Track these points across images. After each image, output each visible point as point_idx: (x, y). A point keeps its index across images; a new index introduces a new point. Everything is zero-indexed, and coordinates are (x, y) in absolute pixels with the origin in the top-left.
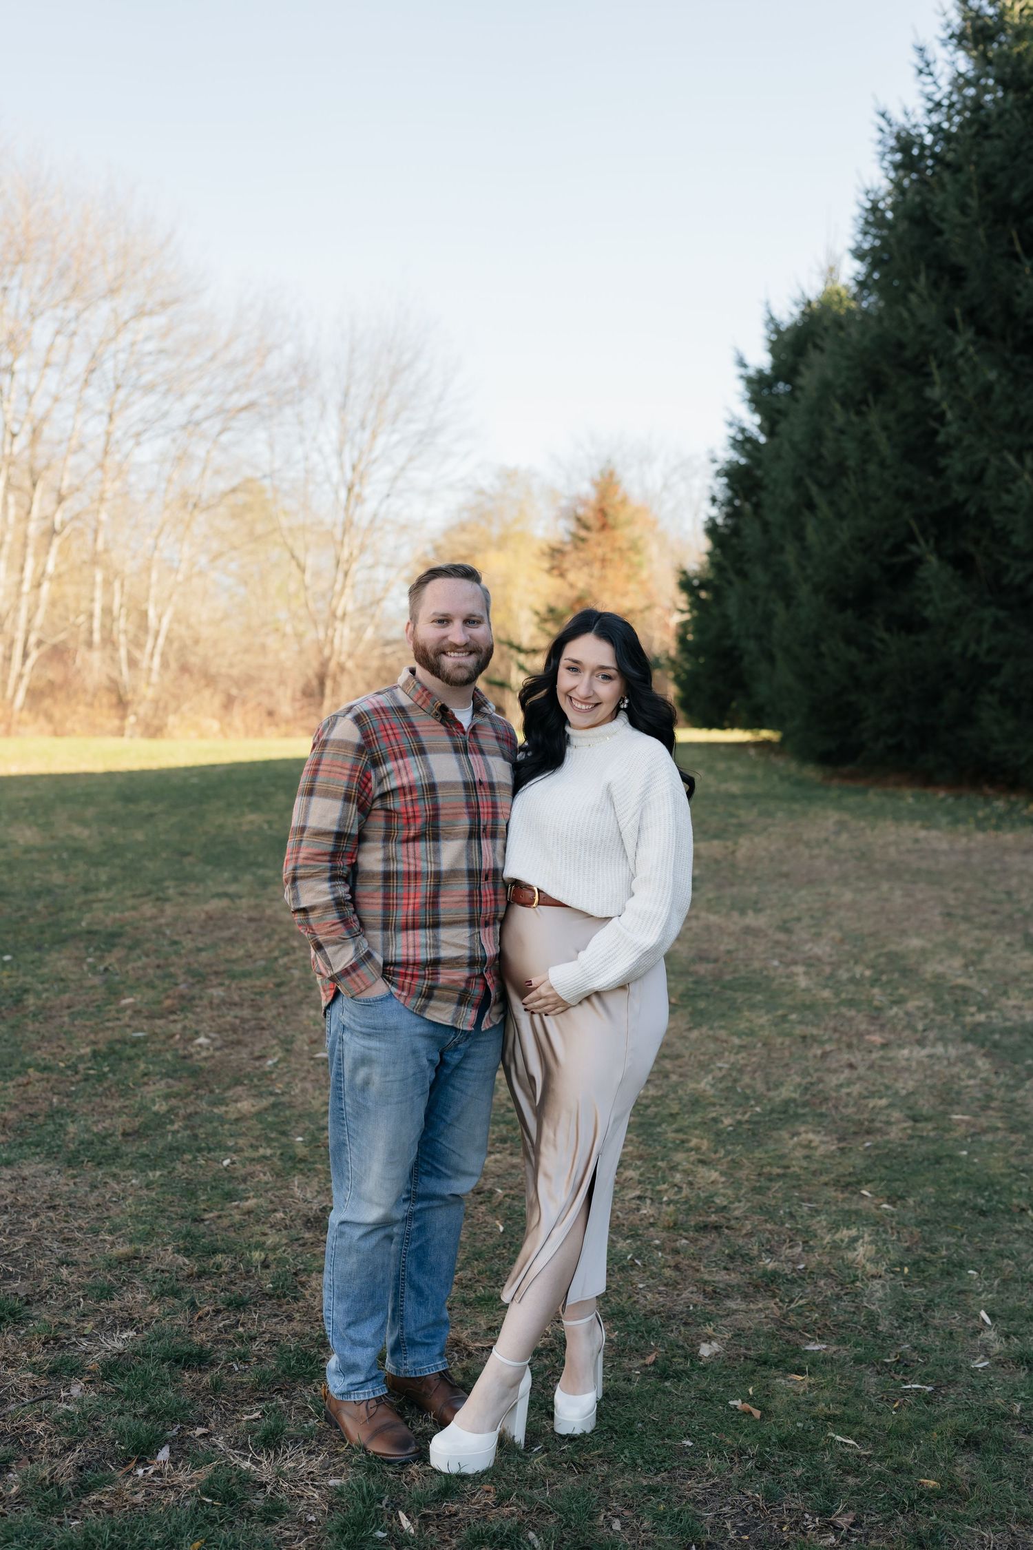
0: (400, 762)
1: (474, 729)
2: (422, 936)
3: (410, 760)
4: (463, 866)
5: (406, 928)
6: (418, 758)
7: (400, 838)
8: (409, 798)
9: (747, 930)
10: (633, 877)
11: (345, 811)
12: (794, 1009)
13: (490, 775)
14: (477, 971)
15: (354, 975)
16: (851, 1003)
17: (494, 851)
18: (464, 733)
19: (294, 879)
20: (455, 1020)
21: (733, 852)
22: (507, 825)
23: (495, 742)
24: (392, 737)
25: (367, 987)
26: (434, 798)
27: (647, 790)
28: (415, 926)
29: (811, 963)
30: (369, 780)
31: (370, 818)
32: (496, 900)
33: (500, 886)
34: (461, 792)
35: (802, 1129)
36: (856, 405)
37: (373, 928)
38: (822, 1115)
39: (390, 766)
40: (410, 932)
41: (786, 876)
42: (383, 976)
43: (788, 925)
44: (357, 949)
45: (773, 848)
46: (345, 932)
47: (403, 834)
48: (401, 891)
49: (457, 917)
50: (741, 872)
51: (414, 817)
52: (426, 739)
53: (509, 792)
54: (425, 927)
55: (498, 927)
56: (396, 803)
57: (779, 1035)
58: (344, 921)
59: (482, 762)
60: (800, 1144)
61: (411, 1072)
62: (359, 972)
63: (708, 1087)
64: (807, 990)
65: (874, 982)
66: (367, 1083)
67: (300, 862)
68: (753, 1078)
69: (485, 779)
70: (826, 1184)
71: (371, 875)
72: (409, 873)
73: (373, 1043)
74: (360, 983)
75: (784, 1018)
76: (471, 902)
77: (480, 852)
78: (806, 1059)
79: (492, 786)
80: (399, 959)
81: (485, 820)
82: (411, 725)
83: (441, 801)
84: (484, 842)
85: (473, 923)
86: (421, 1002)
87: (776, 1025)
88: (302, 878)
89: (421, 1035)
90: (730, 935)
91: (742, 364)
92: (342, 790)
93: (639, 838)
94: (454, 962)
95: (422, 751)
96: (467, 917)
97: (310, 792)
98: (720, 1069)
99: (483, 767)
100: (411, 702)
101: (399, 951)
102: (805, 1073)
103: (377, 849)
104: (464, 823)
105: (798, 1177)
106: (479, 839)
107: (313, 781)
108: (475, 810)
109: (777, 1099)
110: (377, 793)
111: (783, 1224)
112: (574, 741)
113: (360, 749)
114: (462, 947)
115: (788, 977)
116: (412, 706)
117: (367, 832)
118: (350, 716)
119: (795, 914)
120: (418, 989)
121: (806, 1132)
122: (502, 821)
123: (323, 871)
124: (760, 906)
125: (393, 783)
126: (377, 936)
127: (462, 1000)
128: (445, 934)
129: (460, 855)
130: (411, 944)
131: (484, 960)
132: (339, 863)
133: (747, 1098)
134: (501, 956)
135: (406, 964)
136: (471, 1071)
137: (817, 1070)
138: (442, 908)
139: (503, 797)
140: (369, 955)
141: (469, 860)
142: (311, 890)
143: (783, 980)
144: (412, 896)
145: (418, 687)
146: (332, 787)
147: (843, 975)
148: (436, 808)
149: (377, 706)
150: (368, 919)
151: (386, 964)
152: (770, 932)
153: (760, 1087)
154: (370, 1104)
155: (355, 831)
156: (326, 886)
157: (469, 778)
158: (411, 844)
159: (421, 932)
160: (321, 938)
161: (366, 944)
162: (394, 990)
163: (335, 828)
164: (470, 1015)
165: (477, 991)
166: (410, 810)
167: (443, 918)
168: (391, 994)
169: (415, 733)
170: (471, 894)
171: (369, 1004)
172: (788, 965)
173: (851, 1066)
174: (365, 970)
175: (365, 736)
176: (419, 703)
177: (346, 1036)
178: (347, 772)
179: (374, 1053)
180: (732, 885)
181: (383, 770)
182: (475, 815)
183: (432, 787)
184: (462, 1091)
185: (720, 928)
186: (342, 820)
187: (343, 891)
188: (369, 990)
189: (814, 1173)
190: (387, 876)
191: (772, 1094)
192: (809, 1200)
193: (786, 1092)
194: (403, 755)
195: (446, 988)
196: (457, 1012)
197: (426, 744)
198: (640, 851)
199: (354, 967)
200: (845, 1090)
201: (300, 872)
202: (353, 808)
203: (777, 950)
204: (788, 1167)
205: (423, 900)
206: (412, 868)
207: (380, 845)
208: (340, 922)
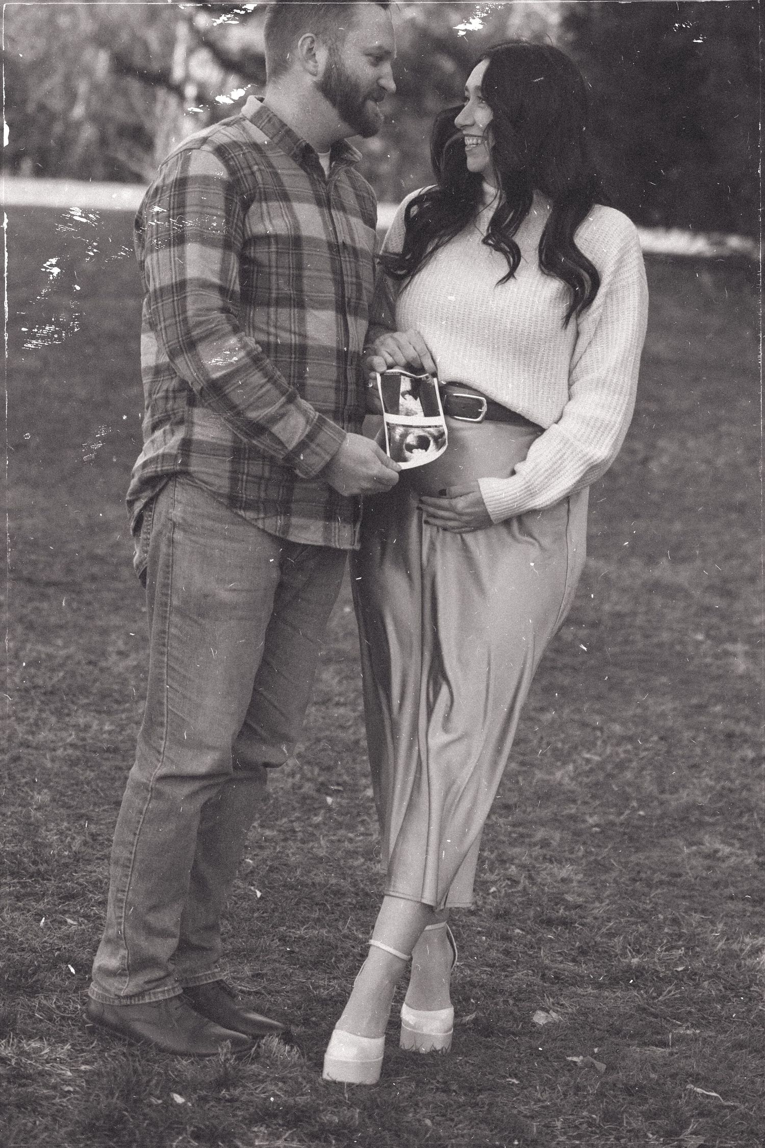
0: (264, 206)
3: (274, 204)
6: (283, 204)
7: (259, 300)
8: (273, 249)
9: (655, 587)
12: (719, 698)
13: (352, 238)
18: (325, 182)
21: (645, 461)
26: (299, 254)
41: (741, 508)
43: (730, 586)
45: (720, 461)
49: (323, 406)
50: (655, 497)
52: (288, 182)
57: (689, 727)
59: (344, 221)
63: (566, 780)
75: (701, 708)
76: (337, 390)
77: (346, 329)
78: (729, 760)
79: (355, 252)
81: (349, 291)
82: (270, 165)
83: (304, 260)
84: (349, 317)
85: (337, 415)
87: (686, 717)
90: (624, 590)
95: (285, 197)
96: (333, 406)
97: (181, 239)
98: (588, 761)
100: (266, 139)
104: (330, 291)
105: (691, 887)
106: (345, 313)
108: (339, 277)
109: (673, 803)
113: (229, 188)
115: (717, 656)
116: (267, 144)
118: (210, 147)
119: (747, 569)
124: (683, 553)
143: (708, 660)
145: (275, 121)
148: (300, 267)
152: (697, 593)
158: (272, 309)
163: (217, 281)
166: (273, 264)
169: (276, 175)
170: (338, 380)
172: (719, 641)
178: (222, 215)
180: (636, 516)
182: (339, 283)
183: (298, 241)
185: (606, 579)
186: (223, 272)
189: (716, 885)
193: (688, 796)
197: (288, 189)
203: (704, 621)
204: (678, 875)
206: (272, 339)
208: (268, 381)
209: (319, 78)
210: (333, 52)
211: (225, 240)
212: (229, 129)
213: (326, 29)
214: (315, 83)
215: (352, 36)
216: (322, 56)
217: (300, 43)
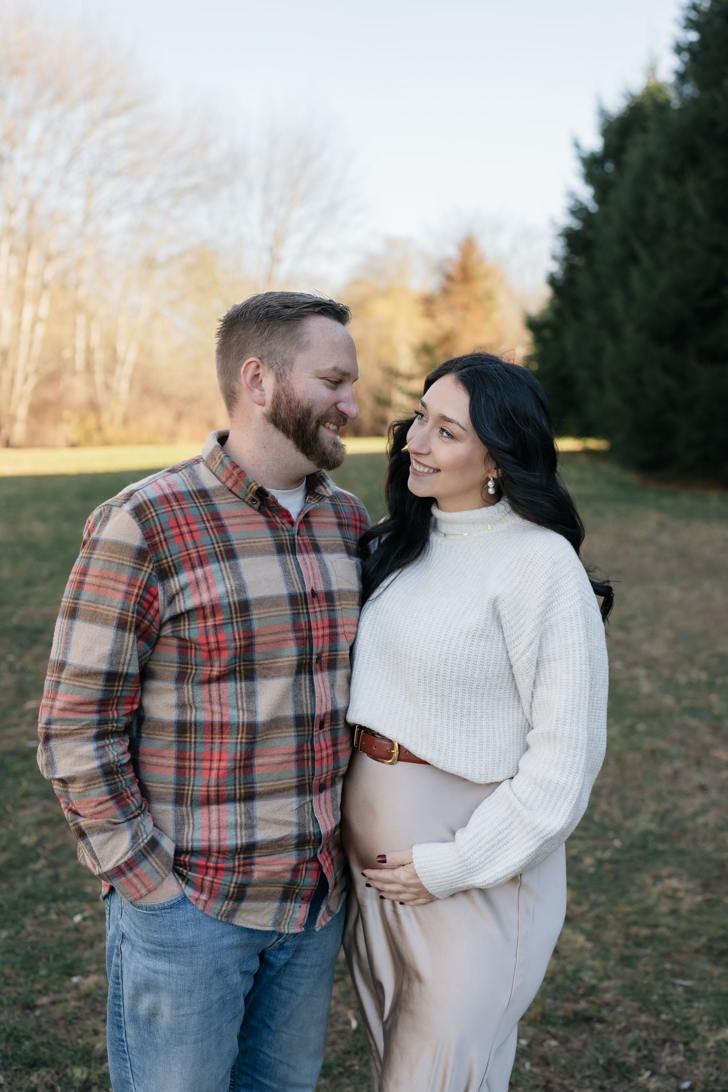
0: (199, 572)
1: (306, 520)
2: (231, 813)
3: (213, 567)
4: (289, 712)
5: (207, 802)
6: (225, 565)
7: (198, 678)
8: (210, 622)
10: (530, 727)
11: (118, 642)
12: (640, 717)
13: (327, 581)
14: (308, 854)
15: (130, 875)
16: (693, 711)
17: (332, 686)
18: (292, 523)
19: (48, 738)
20: (277, 923)
22: (352, 649)
23: (336, 531)
24: (188, 537)
25: (149, 891)
26: (247, 622)
27: (548, 606)
28: (220, 800)
29: (651, 663)
30: (156, 597)
31: (159, 648)
32: (335, 753)
33: (342, 735)
34: (286, 610)
35: (665, 871)
36: (675, 175)
37: (162, 800)
38: (681, 852)
39: (184, 577)
40: (214, 808)
42: (175, 871)
43: (625, 624)
44: (135, 837)
46: (118, 813)
47: (204, 671)
48: (201, 749)
49: (279, 785)
51: (219, 649)
52: (237, 534)
53: (353, 603)
54: (233, 800)
55: (339, 787)
56: (193, 630)
57: (630, 749)
58: (117, 796)
59: (316, 564)
60: (663, 894)
61: (215, 997)
62: (137, 871)
64: (650, 696)
65: (710, 686)
66: (153, 1014)
67: (56, 714)
68: (609, 803)
69: (320, 588)
70: (697, 951)
71: (161, 726)
72: (212, 724)
73: (161, 965)
74: (139, 886)
75: (632, 729)
76: (300, 762)
77: (313, 691)
78: (658, 779)
79: (330, 597)
80: (198, 845)
81: (320, 646)
82: (216, 517)
83: (256, 626)
84: (318, 678)
85: (302, 789)
86: (228, 905)
87: (626, 737)
88: (58, 736)
89: (231, 947)
91: (577, 145)
92: (115, 612)
93: (537, 673)
94: (276, 846)
95: (230, 554)
96: (294, 782)
97: (73, 614)
99: (317, 571)
100: (217, 483)
101: (198, 835)
102: (659, 797)
103: (169, 691)
104: (290, 653)
105: (667, 941)
106: (311, 673)
107: (77, 598)
108: (305, 634)
109: (636, 831)
110: (167, 616)
111: (658, 1014)
112: (443, 527)
113: (141, 555)
114: (286, 823)
115: (631, 680)
116: (217, 489)
117: (153, 666)
118: (128, 507)
120: (223, 890)
121: (670, 876)
122: (343, 645)
123: (88, 727)
125: (188, 602)
126: (166, 811)
127: (288, 895)
128: (262, 808)
129: (284, 698)
130: (214, 824)
131: (318, 839)
132: (113, 714)
133: (605, 829)
134: (344, 826)
135: (206, 852)
136: (303, 966)
137: (671, 793)
138: (259, 773)
139: (345, 611)
140: (153, 844)
141: (297, 702)
142: (69, 754)
143: (627, 684)
144: (216, 757)
145: (227, 462)
146: (102, 608)
147: (682, 679)
148: (249, 636)
149: (168, 491)
150: (155, 787)
151: (178, 852)
153: (617, 813)
154: (159, 1040)
155: (134, 669)
156: (90, 748)
157: (298, 589)
158: (214, 686)
159: (229, 807)
160: (83, 822)
161: (149, 826)
162: (189, 892)
163: (104, 667)
164: (299, 911)
165: (309, 880)
166: (212, 639)
167: (259, 787)
168: (185, 899)
169: (221, 528)
170: (300, 750)
171: (154, 912)
172: (629, 666)
173: (703, 788)
174: (145, 867)
175: (148, 535)
176: (229, 484)
177: (126, 949)
178: (123, 587)
179: (161, 978)
181: (175, 583)
182: (305, 641)
183: (244, 606)
184: (291, 991)
186: (116, 654)
187: (117, 751)
188: (154, 894)
189: (683, 936)
190: (182, 728)
191: (629, 824)
192: (683, 976)
193: (644, 822)
194: (202, 561)
195: (263, 883)
196: (281, 911)
197: (236, 543)
198: (539, 691)
199: (131, 865)
200: (701, 820)
201: (55, 728)
202: (130, 638)
203: (619, 651)
204: (656, 926)
205: (231, 765)
206: (217, 718)
207: (172, 685)
208: (111, 799)
209: (267, 408)
210: (280, 377)
211: (120, 619)
212: (175, 475)
213: (270, 354)
214: (264, 415)
215: (301, 359)
216: (269, 382)
217: (242, 369)
